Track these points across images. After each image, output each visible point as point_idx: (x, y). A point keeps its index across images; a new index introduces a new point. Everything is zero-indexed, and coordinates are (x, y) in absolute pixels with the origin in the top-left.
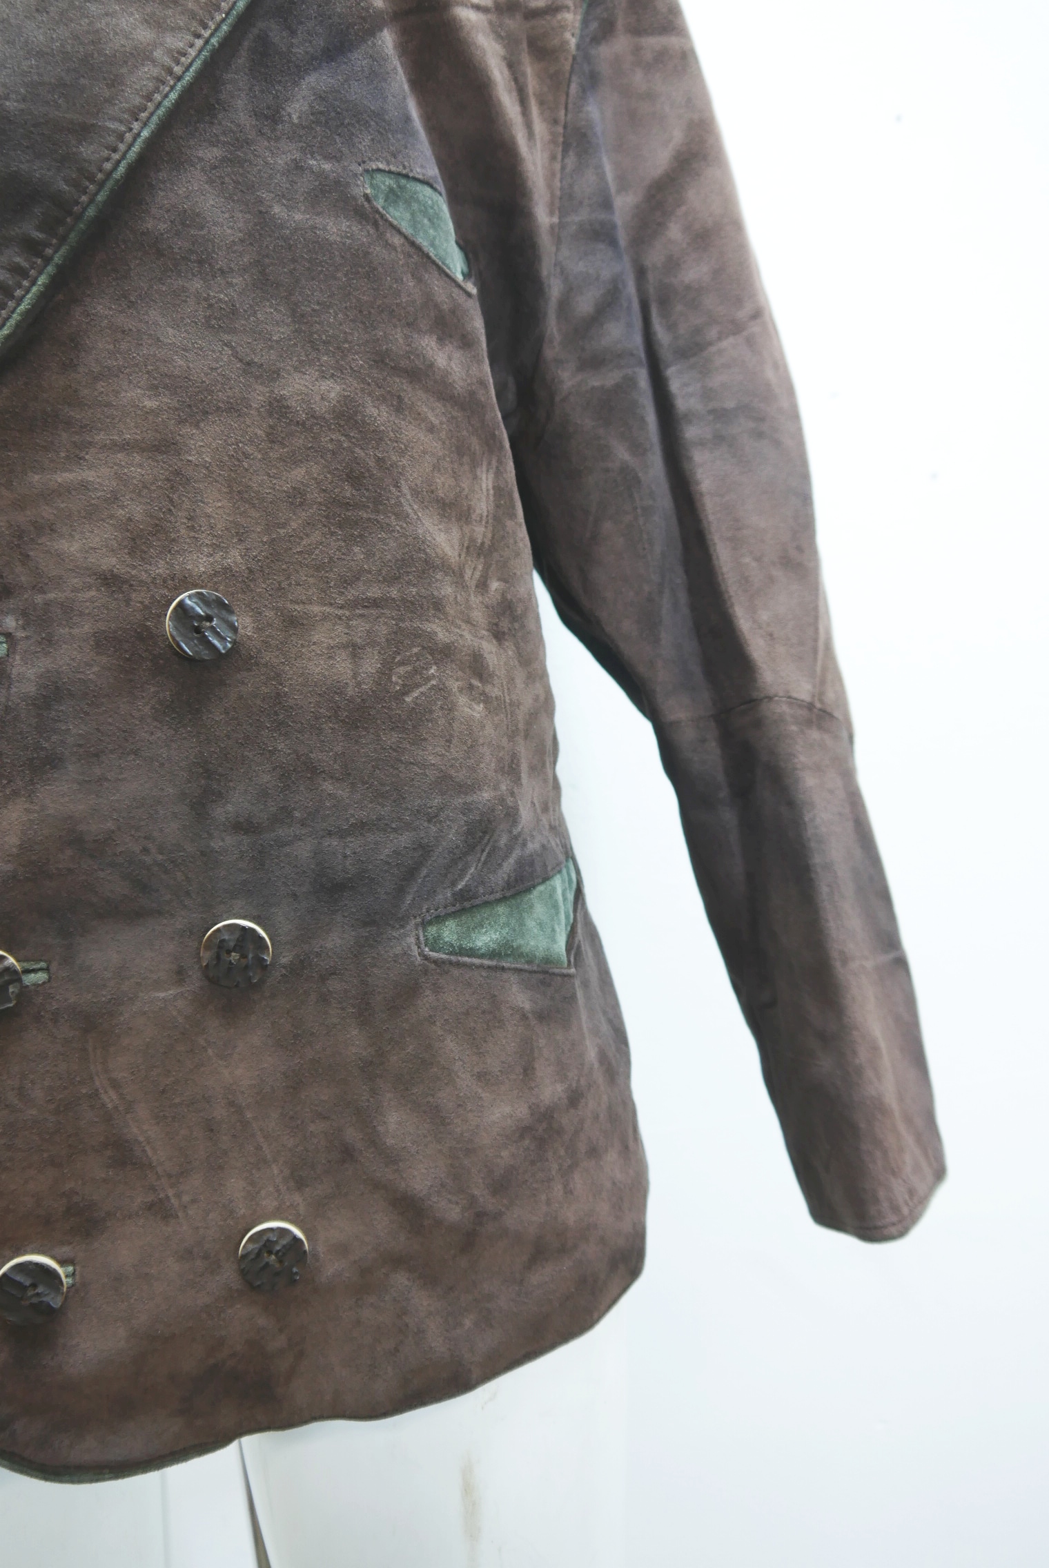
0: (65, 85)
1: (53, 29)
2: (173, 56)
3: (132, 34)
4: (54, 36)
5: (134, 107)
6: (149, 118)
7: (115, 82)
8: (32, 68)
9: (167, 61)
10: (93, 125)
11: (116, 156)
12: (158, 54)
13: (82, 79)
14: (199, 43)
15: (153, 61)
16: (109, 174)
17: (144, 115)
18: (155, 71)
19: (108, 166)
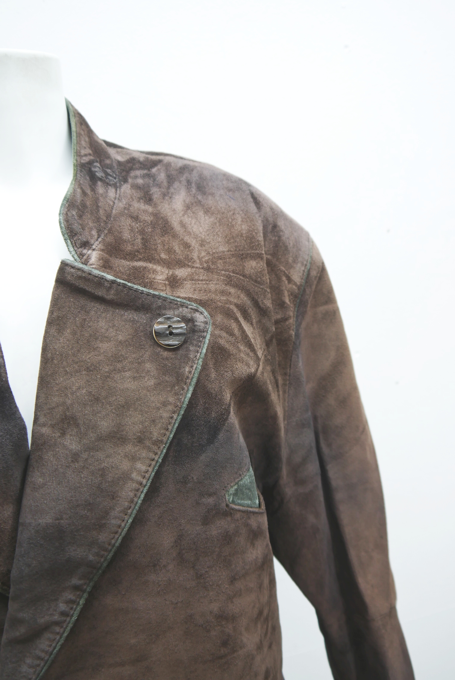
0: (90, 504)
1: (81, 472)
2: (142, 475)
3: (120, 466)
4: (82, 476)
5: (124, 509)
6: (132, 513)
7: (113, 497)
8: (72, 497)
9: (140, 478)
10: (105, 524)
11: (117, 536)
12: (134, 475)
13: (98, 499)
14: (154, 463)
15: (132, 480)
16: (114, 544)
17: (129, 511)
18: (135, 485)
19: (113, 541)
